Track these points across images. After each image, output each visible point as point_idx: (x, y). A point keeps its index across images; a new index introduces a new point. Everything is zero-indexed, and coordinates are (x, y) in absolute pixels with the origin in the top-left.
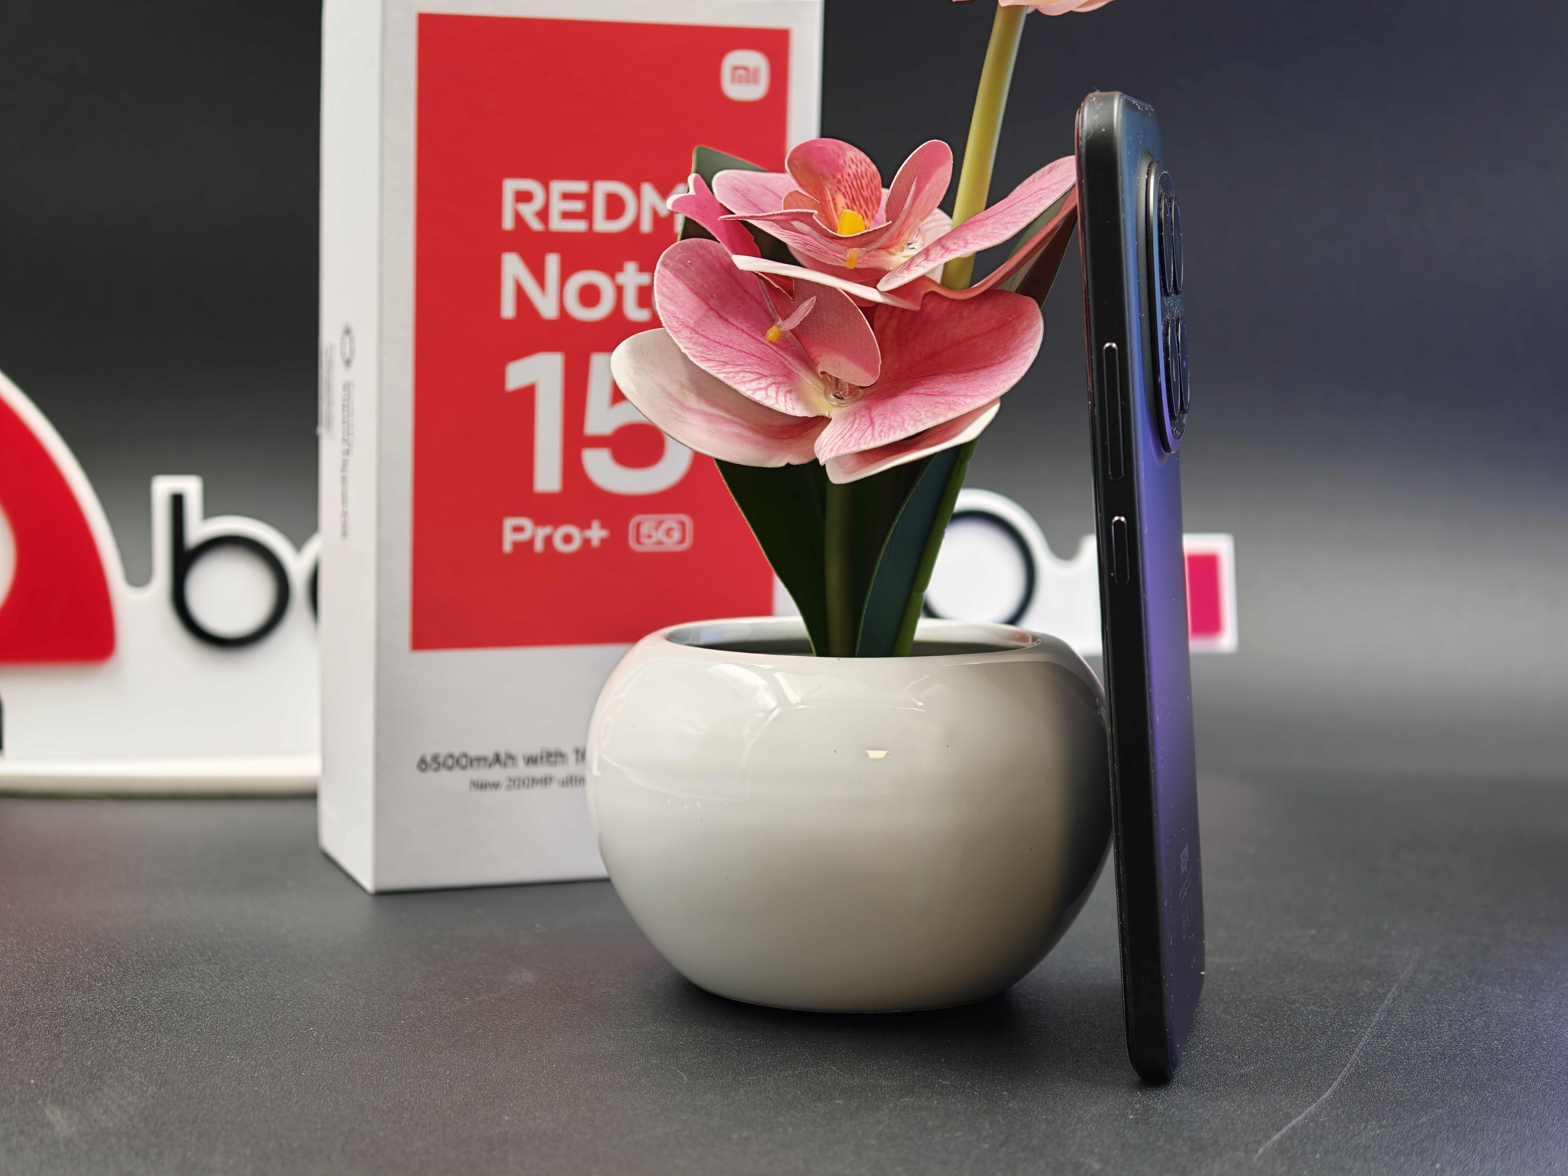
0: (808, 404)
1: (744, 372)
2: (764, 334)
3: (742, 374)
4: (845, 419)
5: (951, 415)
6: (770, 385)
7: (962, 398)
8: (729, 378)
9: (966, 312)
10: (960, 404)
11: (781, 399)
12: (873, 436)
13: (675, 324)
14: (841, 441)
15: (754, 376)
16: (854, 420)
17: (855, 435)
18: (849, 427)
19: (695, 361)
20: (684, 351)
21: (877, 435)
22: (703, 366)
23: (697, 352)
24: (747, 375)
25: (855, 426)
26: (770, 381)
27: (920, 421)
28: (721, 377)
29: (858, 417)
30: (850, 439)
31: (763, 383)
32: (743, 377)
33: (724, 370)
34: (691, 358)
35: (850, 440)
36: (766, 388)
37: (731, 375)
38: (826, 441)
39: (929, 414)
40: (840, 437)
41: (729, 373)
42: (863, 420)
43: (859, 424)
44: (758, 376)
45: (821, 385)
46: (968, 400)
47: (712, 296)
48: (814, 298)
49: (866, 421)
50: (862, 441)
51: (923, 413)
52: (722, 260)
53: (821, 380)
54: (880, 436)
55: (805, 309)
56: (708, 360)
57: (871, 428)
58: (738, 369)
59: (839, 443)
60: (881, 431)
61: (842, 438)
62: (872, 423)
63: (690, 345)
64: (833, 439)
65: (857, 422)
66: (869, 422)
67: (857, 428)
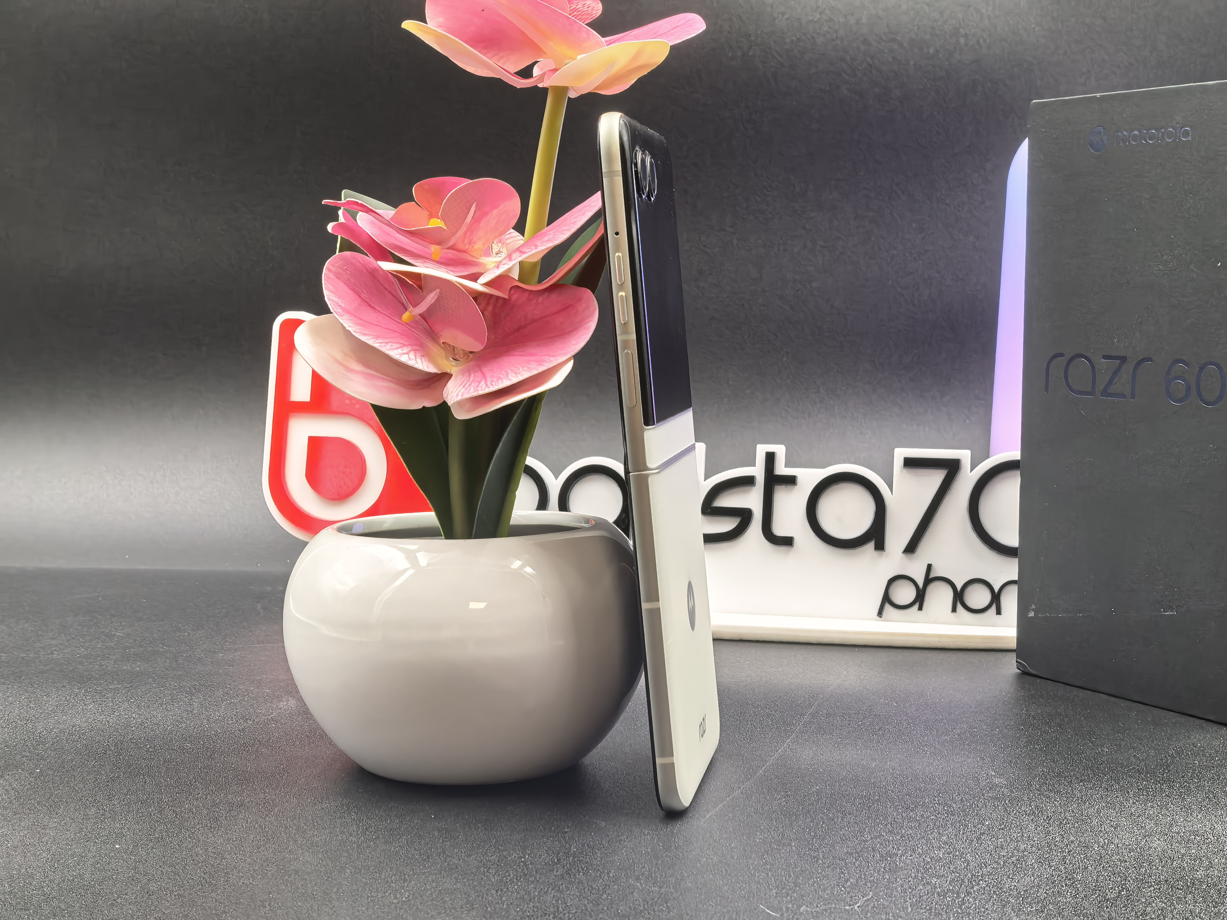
0: (436, 365)
1: (391, 342)
2: (400, 318)
3: (390, 344)
4: (463, 375)
5: (541, 369)
6: (410, 351)
7: (547, 357)
8: (382, 347)
9: (540, 299)
10: (546, 361)
11: (419, 360)
12: (487, 385)
13: (339, 310)
14: (463, 389)
15: (398, 346)
16: (470, 375)
17: (473, 384)
18: (467, 379)
19: (357, 335)
20: (348, 328)
21: (489, 384)
22: (363, 338)
23: (357, 329)
24: (394, 344)
25: (472, 379)
26: (409, 348)
27: (520, 373)
28: (376, 345)
29: (472, 372)
31: (405, 350)
32: (391, 346)
33: (378, 341)
34: (354, 334)
35: (470, 388)
36: (408, 353)
37: (383, 344)
38: (451, 390)
39: (525, 369)
40: (462, 387)
41: (381, 343)
42: (477, 374)
43: (474, 377)
44: (402, 345)
45: (443, 352)
46: (552, 359)
47: (363, 292)
48: (438, 290)
49: (479, 374)
50: (479, 388)
51: (521, 368)
52: (367, 267)
53: (443, 349)
54: (492, 385)
55: (431, 298)
56: (365, 335)
57: (484, 379)
58: (386, 341)
59: (462, 391)
60: (492, 381)
61: (463, 387)
62: (484, 376)
63: (352, 325)
64: (456, 387)
65: (472, 375)
66: (481, 376)
67: (473, 380)
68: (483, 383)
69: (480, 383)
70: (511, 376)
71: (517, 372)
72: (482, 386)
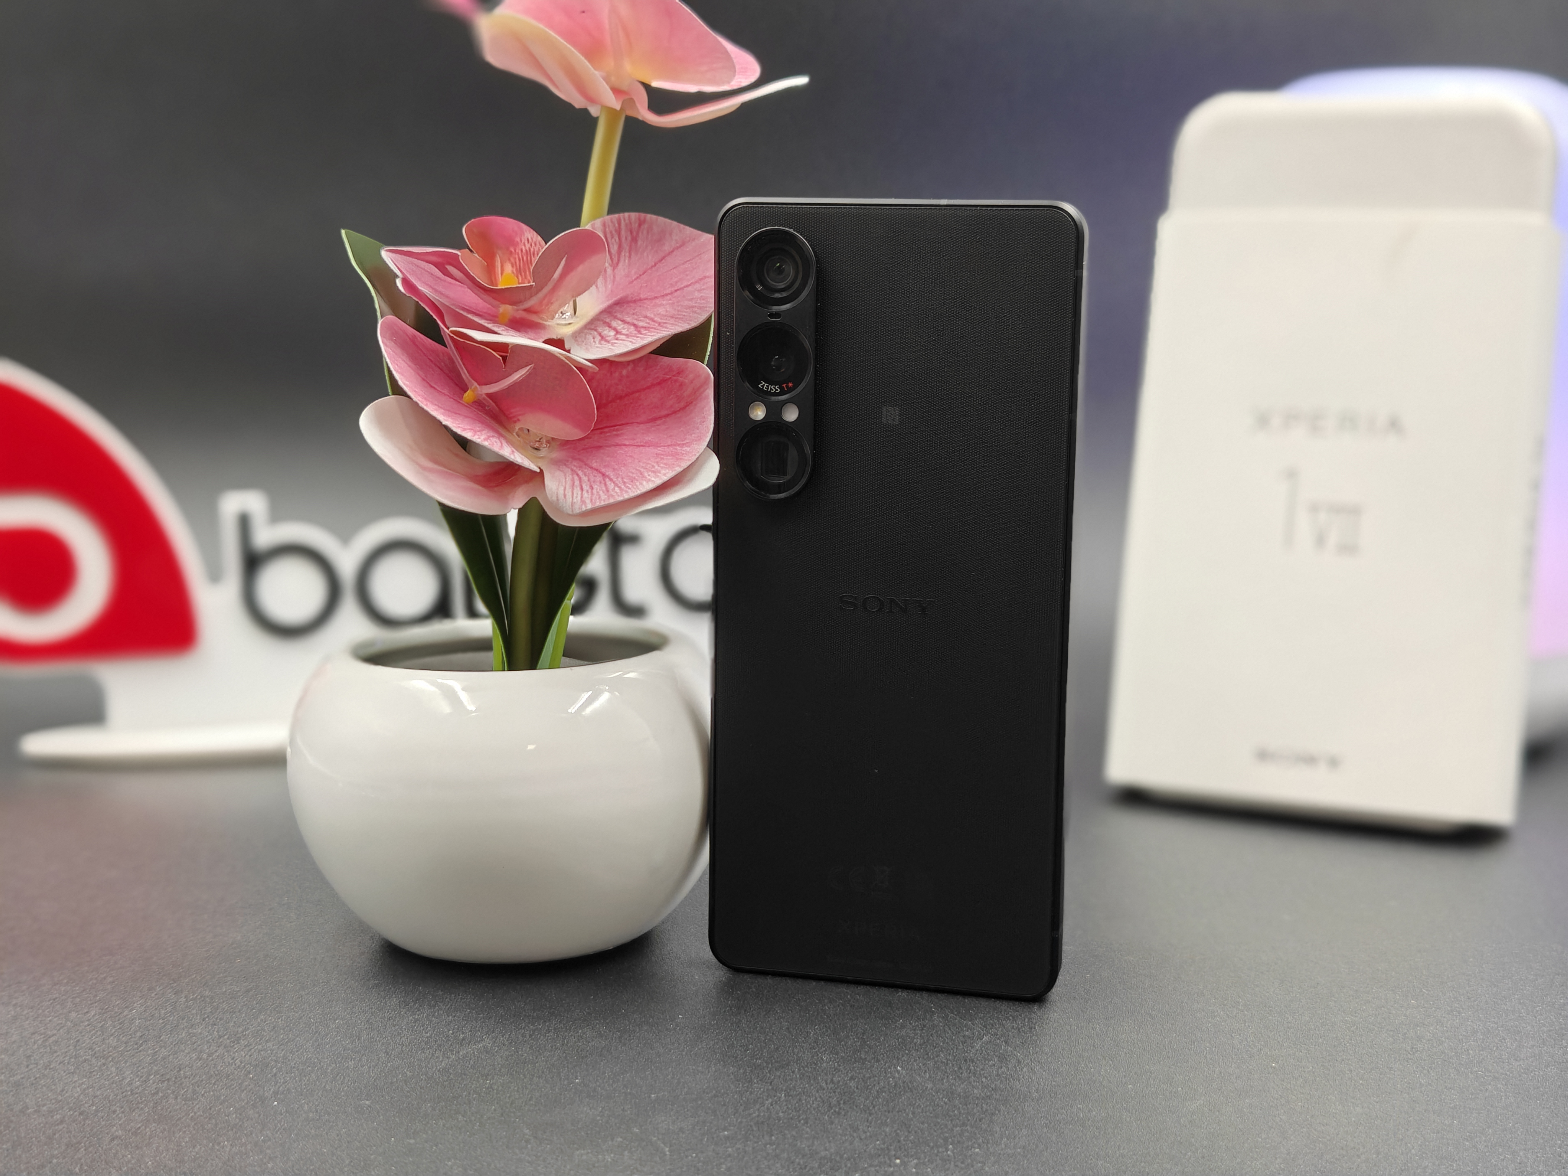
4: (562, 469)
5: (685, 465)
7: (678, 449)
10: (682, 454)
14: (584, 492)
16: (575, 471)
17: (595, 487)
18: (576, 478)
21: (623, 487)
25: (585, 479)
27: (658, 471)
30: (594, 491)
35: (597, 493)
38: (561, 492)
39: (662, 465)
40: (578, 489)
43: (587, 476)
46: (687, 449)
48: (535, 366)
49: (591, 472)
51: (655, 465)
54: (628, 488)
55: (517, 376)
57: (607, 480)
61: (582, 489)
62: (603, 475)
64: (569, 490)
65: (580, 473)
66: (600, 475)
67: (589, 480)
68: (611, 486)
69: (605, 484)
70: (649, 475)
71: (653, 469)
72: (614, 489)
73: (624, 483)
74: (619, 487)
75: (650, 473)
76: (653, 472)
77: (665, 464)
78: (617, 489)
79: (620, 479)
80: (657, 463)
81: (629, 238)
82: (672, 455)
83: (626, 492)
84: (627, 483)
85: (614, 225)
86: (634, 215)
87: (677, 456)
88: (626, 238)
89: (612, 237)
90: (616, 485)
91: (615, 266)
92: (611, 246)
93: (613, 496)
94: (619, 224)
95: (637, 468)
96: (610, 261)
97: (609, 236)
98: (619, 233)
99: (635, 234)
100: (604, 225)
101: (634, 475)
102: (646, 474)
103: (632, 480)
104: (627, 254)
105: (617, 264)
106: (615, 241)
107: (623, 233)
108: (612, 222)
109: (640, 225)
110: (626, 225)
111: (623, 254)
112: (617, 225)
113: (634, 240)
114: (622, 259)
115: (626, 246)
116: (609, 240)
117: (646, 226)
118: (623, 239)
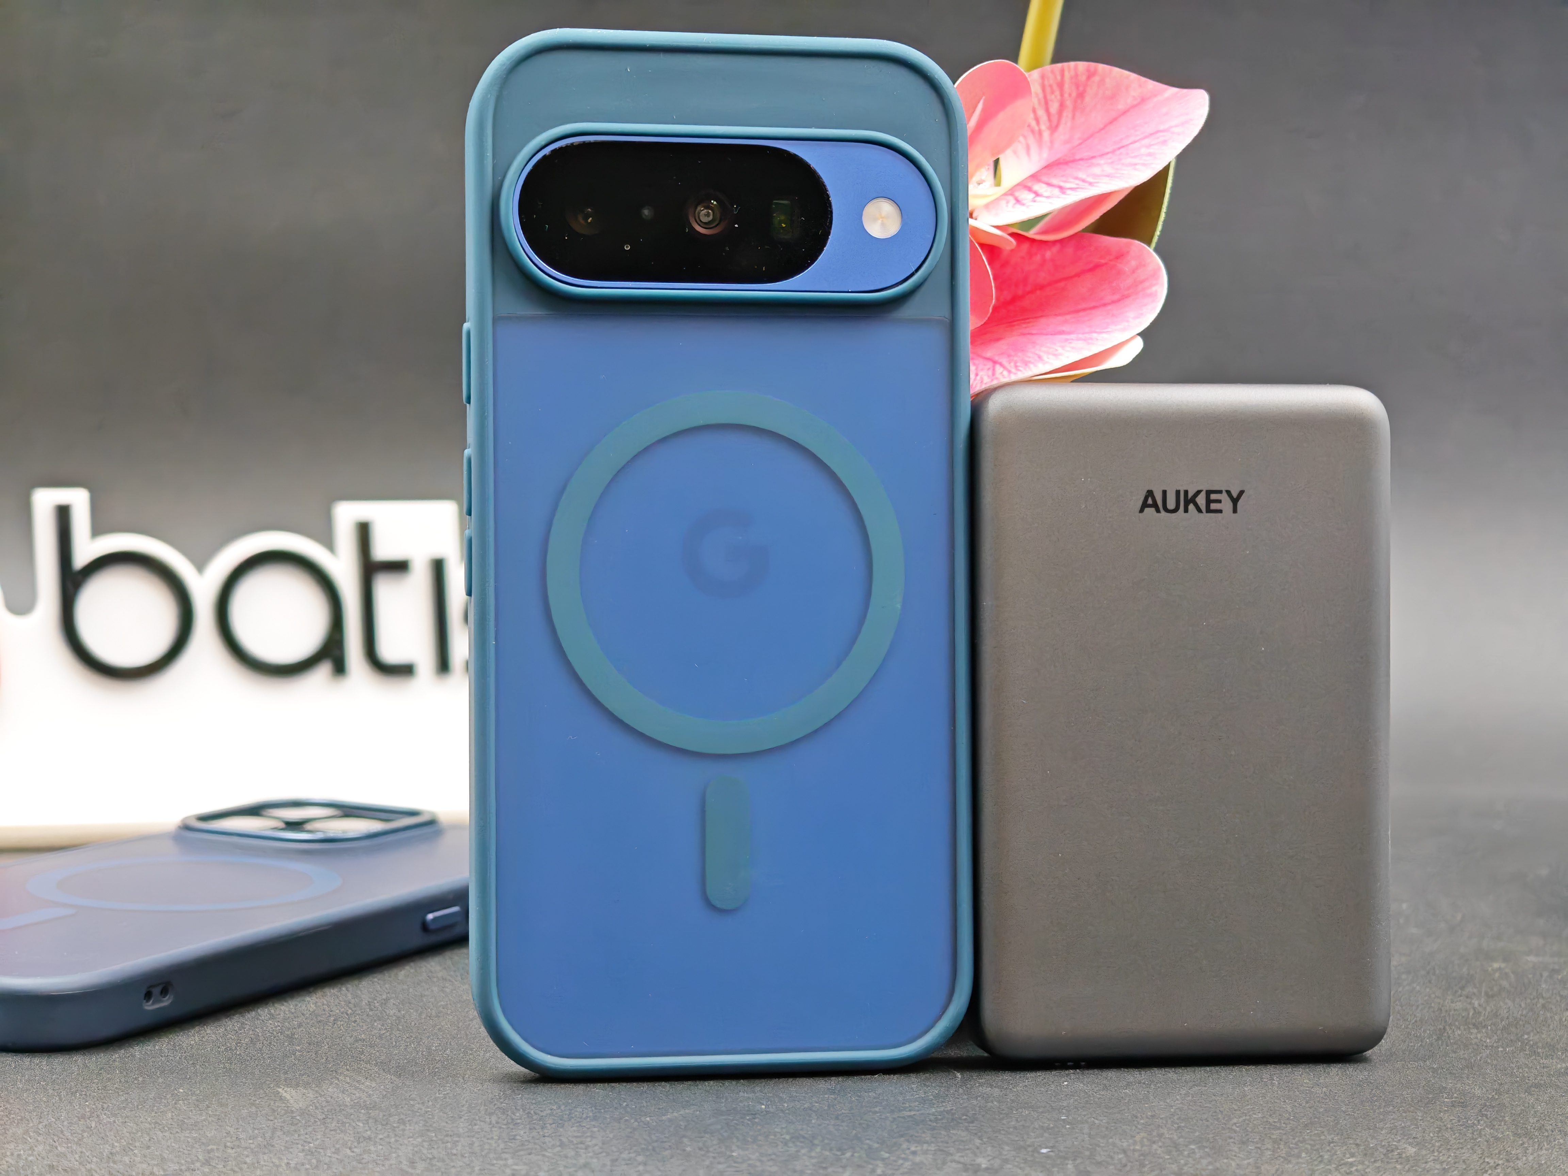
46: (1107, 338)
54: (1019, 370)
70: (1048, 358)
71: (1056, 353)
72: (1002, 373)
73: (1016, 367)
74: (1010, 372)
75: (1051, 356)
76: (1055, 355)
77: (1073, 348)
78: (1005, 373)
79: (1012, 364)
80: (1063, 347)
81: (1074, 94)
82: (1085, 340)
83: (1015, 374)
84: (1019, 366)
85: (1055, 77)
86: (1082, 65)
87: (1090, 341)
88: (1070, 95)
89: (1053, 92)
90: (1005, 368)
91: (1053, 129)
92: (1050, 103)
93: (997, 378)
94: (1063, 75)
95: (1038, 352)
96: (1048, 124)
97: (1048, 90)
98: (1061, 85)
99: (1081, 89)
100: (1043, 77)
101: (1030, 359)
102: (1045, 357)
103: (1026, 364)
104: (1070, 115)
105: (1057, 126)
106: (1056, 97)
107: (1067, 86)
108: (1052, 72)
109: (1089, 77)
110: (1071, 78)
111: (1065, 114)
112: (1059, 78)
113: (1081, 95)
114: (1063, 120)
115: (1069, 103)
116: (1049, 97)
117: (1096, 79)
118: (1066, 95)
